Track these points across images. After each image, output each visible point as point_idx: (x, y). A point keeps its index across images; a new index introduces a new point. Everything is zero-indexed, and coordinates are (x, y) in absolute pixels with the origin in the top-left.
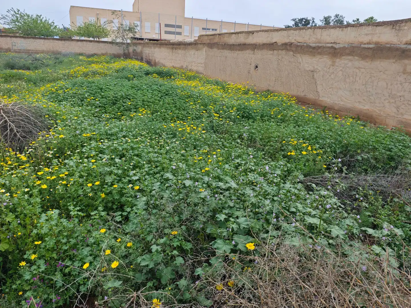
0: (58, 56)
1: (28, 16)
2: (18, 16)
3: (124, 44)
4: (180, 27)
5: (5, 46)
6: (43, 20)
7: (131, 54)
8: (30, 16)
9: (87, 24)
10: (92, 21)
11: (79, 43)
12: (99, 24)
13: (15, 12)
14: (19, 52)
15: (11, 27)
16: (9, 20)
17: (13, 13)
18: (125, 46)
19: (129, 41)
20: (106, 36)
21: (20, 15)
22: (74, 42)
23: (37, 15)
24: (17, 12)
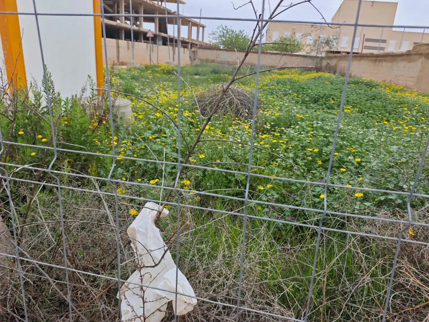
0: (253, 67)
1: (233, 32)
2: (225, 32)
3: (318, 57)
4: (384, 41)
5: (211, 58)
6: (244, 36)
7: (324, 68)
8: (234, 32)
9: (283, 38)
10: (288, 36)
11: (273, 56)
12: (294, 39)
13: (223, 28)
14: (221, 63)
15: (218, 41)
16: (217, 36)
17: (221, 29)
18: (318, 60)
19: (324, 55)
20: (300, 50)
21: (227, 31)
22: (269, 56)
23: (241, 31)
24: (224, 28)
